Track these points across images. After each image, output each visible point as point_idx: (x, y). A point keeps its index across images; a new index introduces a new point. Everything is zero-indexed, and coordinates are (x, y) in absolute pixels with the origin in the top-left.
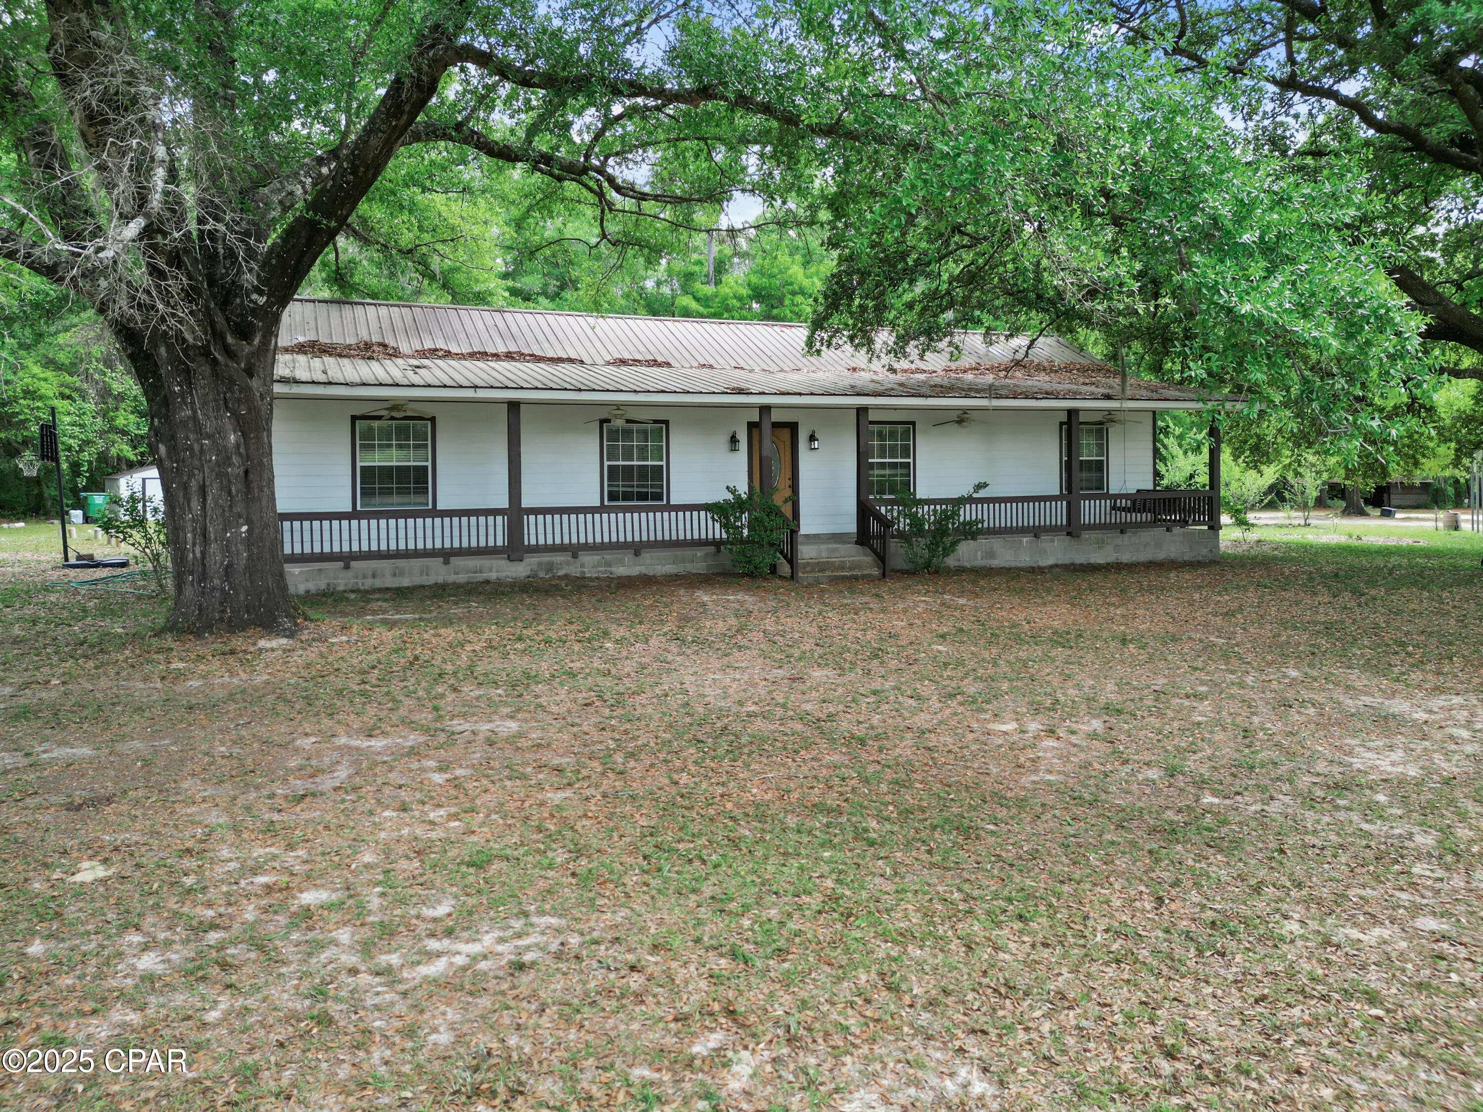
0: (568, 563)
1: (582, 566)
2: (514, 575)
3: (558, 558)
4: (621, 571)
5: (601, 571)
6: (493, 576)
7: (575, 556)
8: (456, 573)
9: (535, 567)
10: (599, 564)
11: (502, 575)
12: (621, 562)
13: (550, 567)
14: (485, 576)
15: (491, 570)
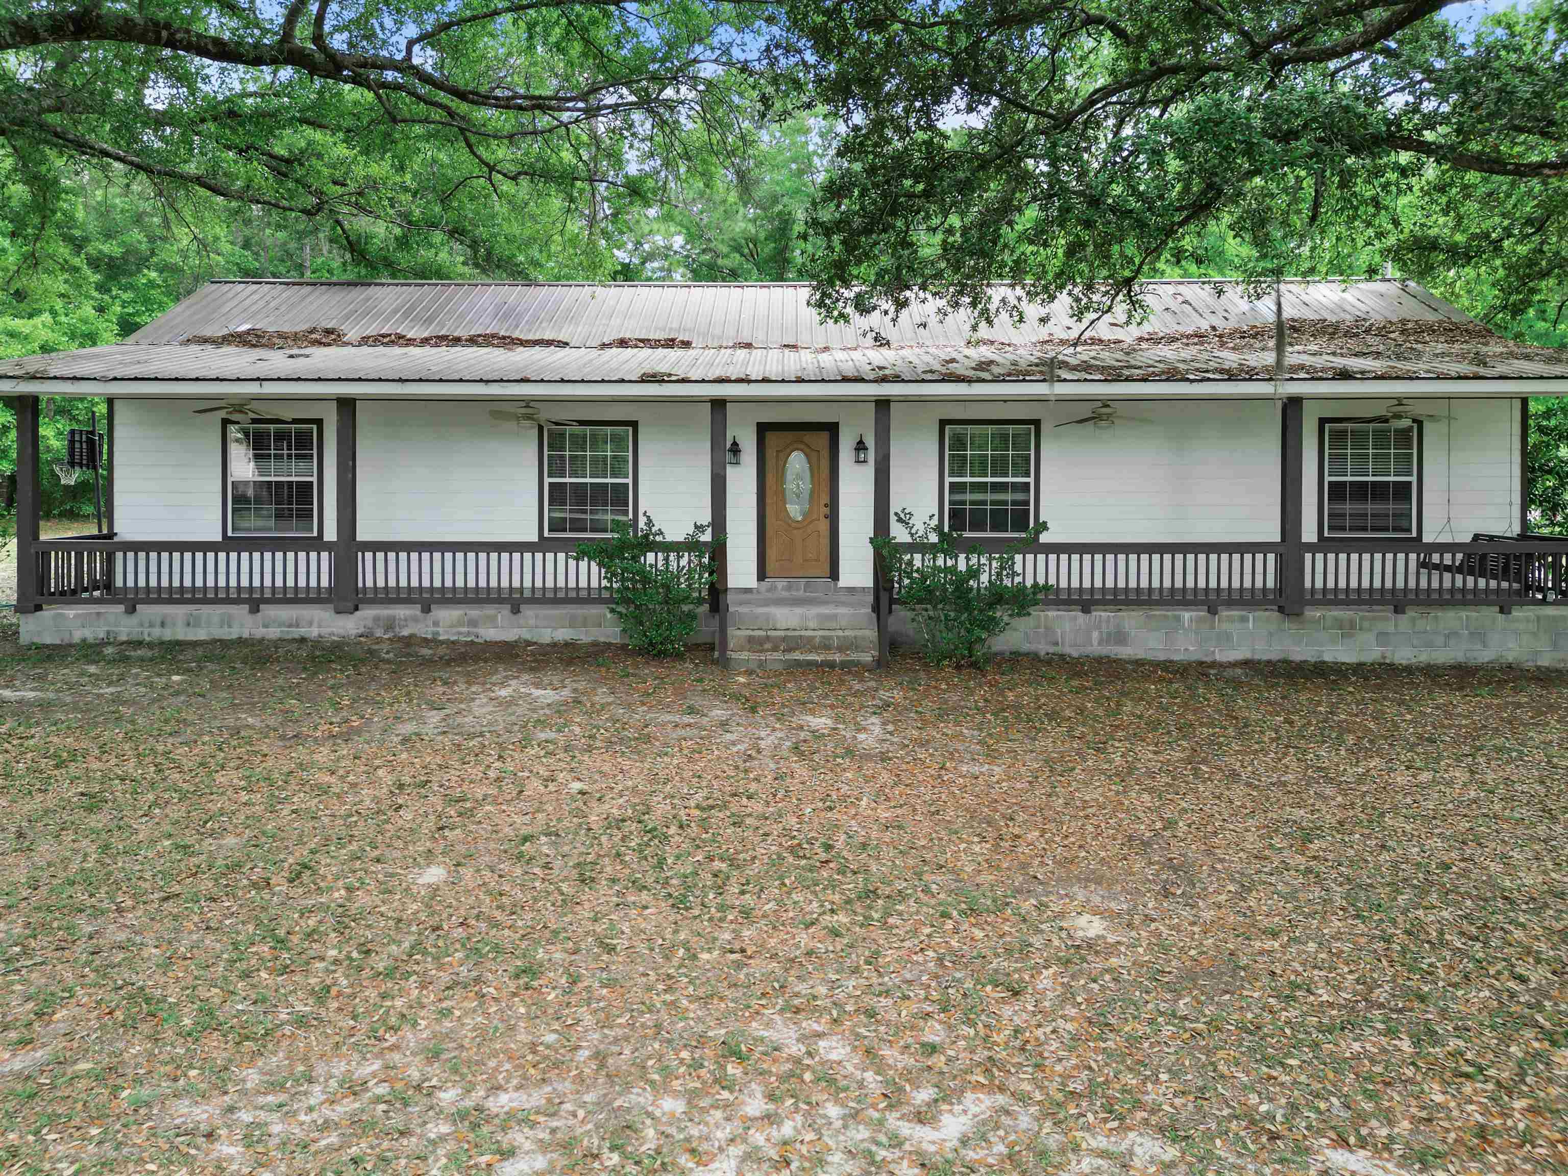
0: (415, 620)
1: (436, 624)
2: (342, 632)
3: (401, 612)
4: (490, 634)
5: (461, 634)
6: (313, 632)
7: (427, 610)
8: (266, 626)
9: (370, 624)
10: (460, 623)
11: (325, 631)
12: (492, 620)
13: (390, 624)
14: (303, 631)
15: (310, 624)
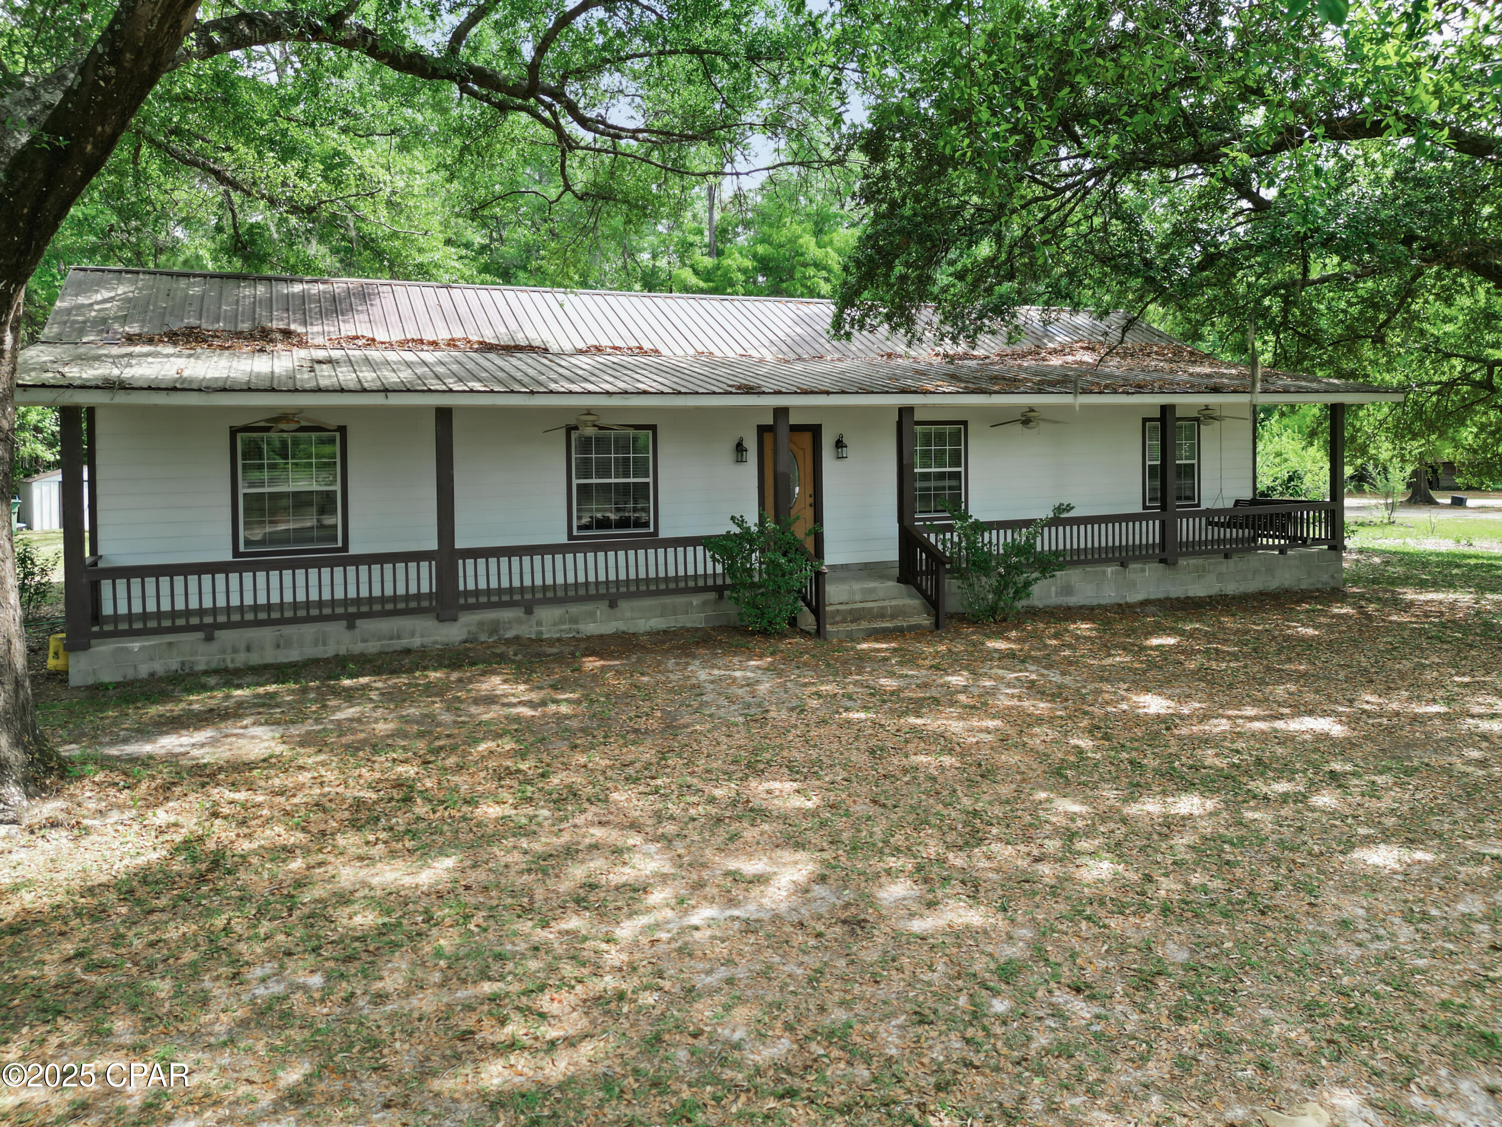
0: (519, 621)
1: (539, 624)
2: (445, 639)
3: (506, 615)
4: (591, 628)
5: (565, 630)
6: (416, 642)
7: (529, 611)
8: (364, 640)
9: (473, 629)
10: (562, 621)
11: (427, 640)
12: (591, 616)
13: (494, 628)
14: (405, 643)
15: (413, 634)
